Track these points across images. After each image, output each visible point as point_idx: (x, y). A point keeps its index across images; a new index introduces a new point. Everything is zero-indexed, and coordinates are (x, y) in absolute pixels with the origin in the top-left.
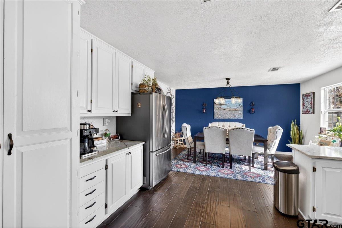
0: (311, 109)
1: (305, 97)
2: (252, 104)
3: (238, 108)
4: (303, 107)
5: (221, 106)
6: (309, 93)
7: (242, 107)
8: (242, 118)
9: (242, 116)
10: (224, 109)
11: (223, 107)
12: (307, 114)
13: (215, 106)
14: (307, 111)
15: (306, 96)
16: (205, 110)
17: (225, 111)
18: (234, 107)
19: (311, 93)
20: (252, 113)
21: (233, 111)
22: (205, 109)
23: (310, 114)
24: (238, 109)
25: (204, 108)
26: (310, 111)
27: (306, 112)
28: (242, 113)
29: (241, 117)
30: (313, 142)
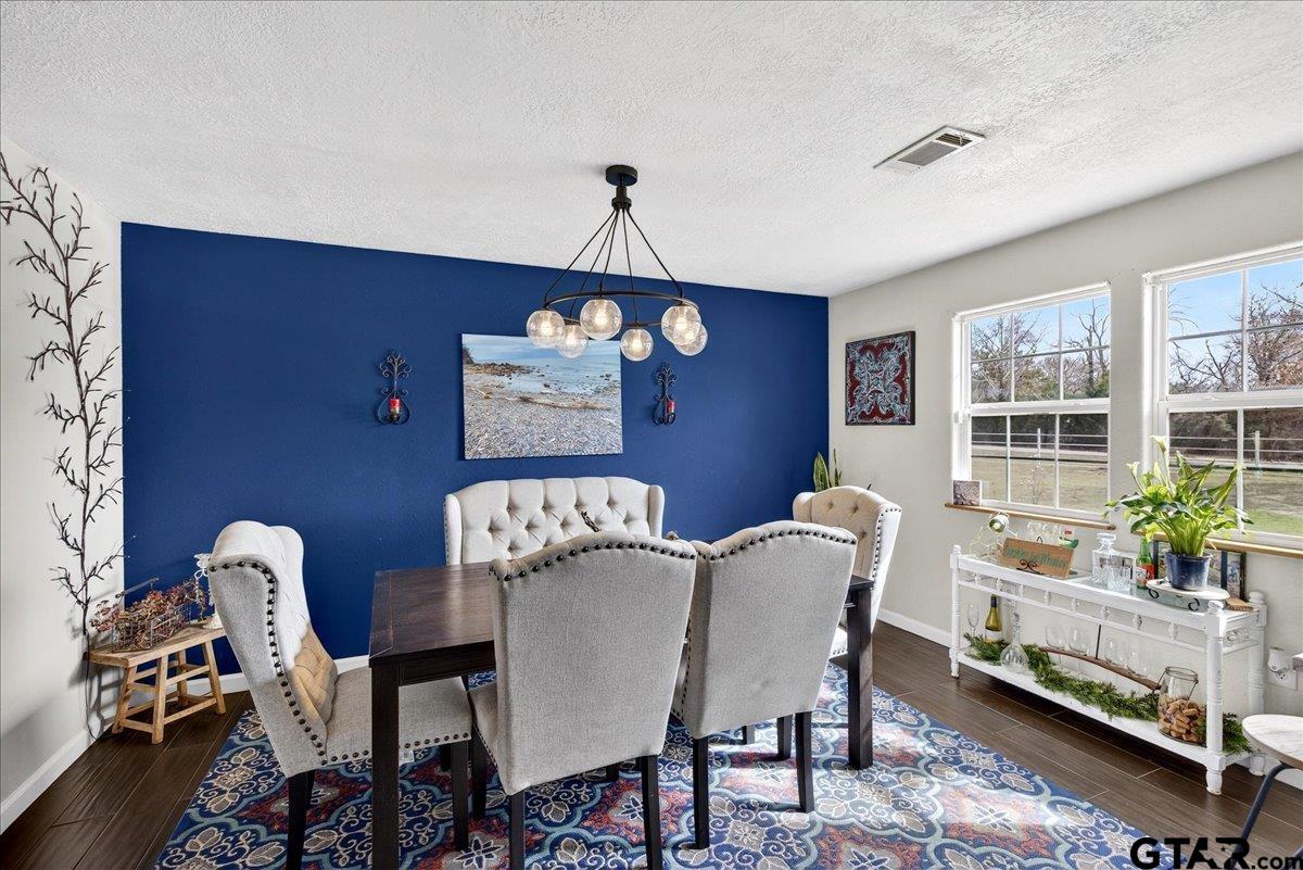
0: (903, 402)
1: (862, 352)
2: (664, 377)
3: (597, 392)
4: (851, 398)
5: (505, 379)
6: (889, 337)
7: (619, 390)
8: (621, 451)
9: (620, 438)
10: (525, 400)
11: (521, 384)
12: (876, 423)
13: (470, 378)
14: (876, 412)
15: (873, 348)
16: (402, 404)
17: (530, 409)
18: (576, 390)
19: (896, 336)
20: (663, 421)
21: (574, 413)
22: (400, 394)
23: (892, 424)
24: (602, 402)
25: (391, 388)
26: (890, 414)
27: (871, 416)
28: (615, 419)
29: (613, 443)
30: (963, 553)
